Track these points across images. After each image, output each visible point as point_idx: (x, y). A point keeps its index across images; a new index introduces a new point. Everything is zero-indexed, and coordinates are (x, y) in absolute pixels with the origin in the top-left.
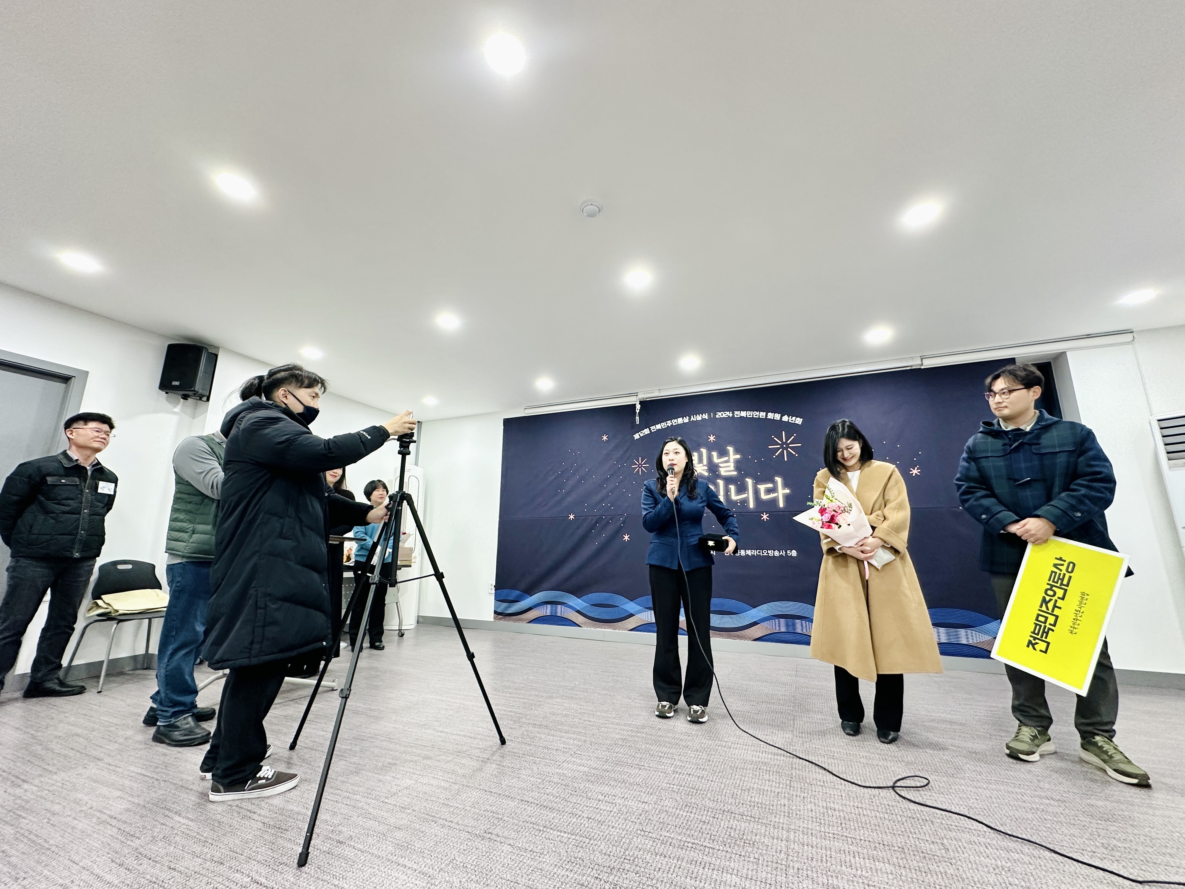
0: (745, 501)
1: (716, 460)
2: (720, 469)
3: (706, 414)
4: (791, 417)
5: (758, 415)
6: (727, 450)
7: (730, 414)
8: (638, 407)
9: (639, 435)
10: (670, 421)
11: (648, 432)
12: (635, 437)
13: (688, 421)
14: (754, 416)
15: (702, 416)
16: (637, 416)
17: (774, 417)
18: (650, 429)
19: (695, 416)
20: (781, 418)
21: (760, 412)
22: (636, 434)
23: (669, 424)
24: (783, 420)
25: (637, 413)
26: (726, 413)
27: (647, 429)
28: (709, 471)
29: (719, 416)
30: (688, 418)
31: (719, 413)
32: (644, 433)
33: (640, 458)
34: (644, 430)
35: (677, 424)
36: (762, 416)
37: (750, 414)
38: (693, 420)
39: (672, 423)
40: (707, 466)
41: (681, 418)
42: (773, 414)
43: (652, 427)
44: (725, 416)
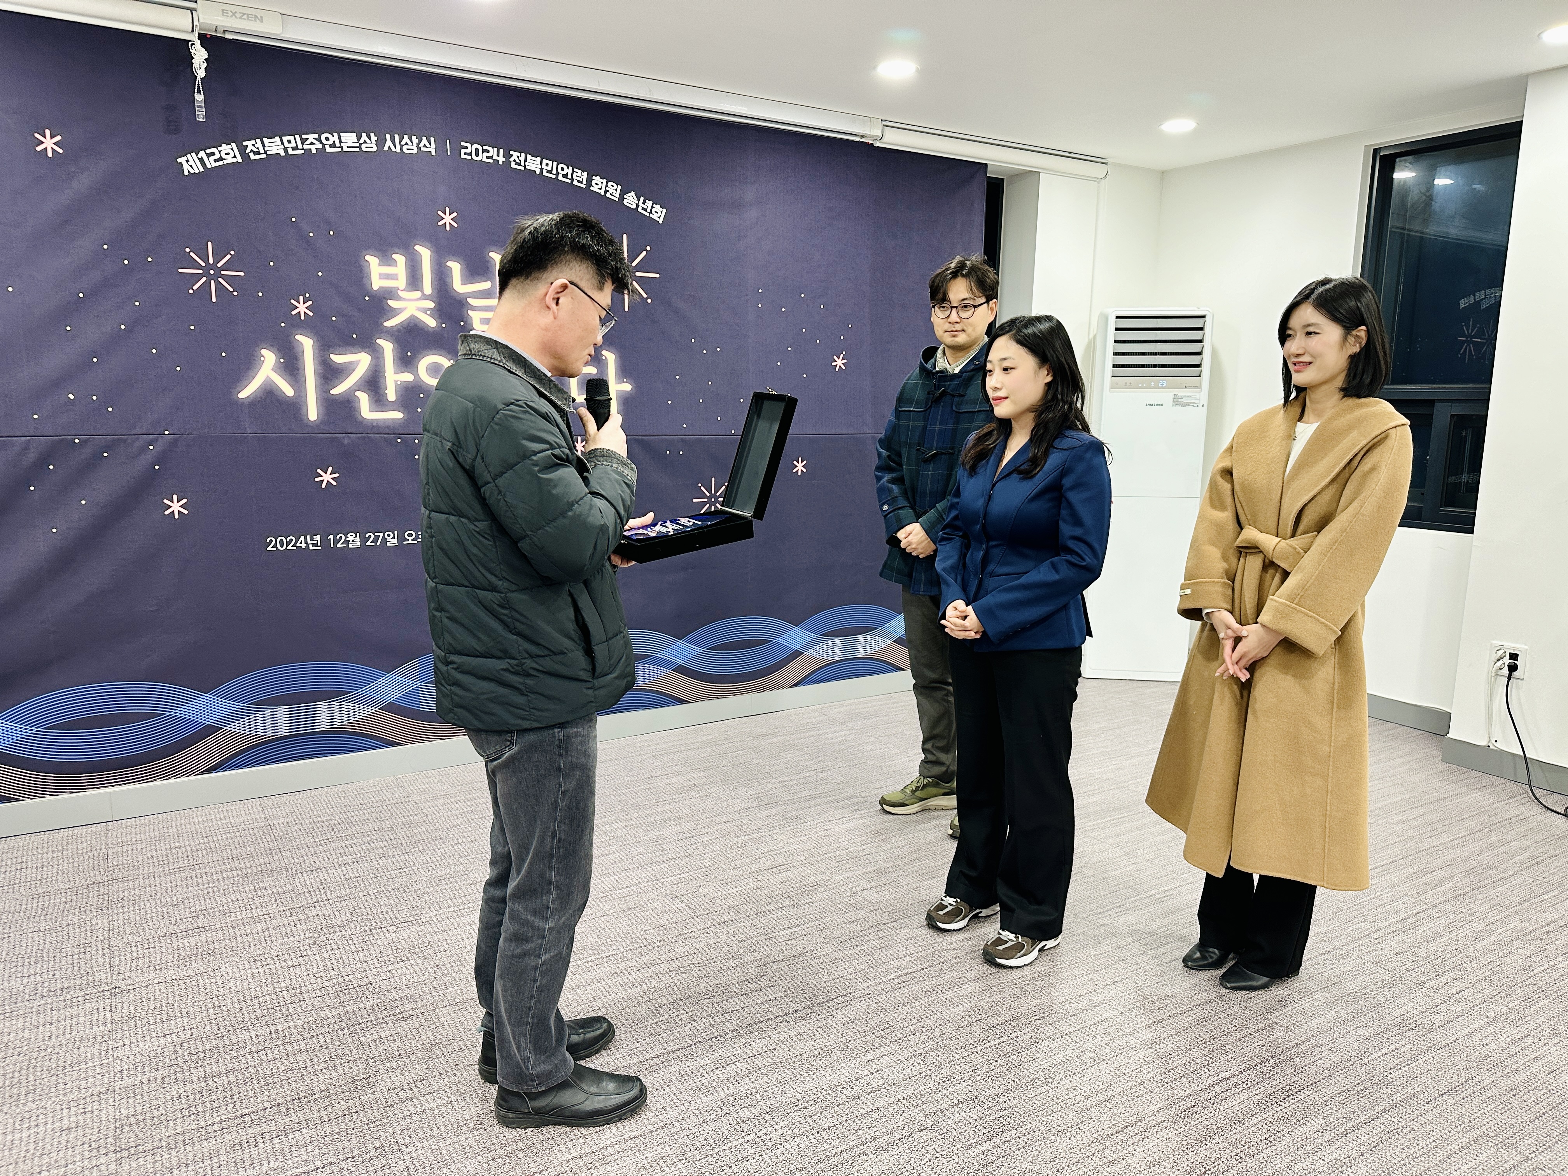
1: (459, 286)
2: (469, 312)
3: (432, 139)
4: (642, 199)
5: (569, 176)
6: (488, 262)
7: (498, 155)
8: (200, 56)
9: (201, 160)
10: (316, 136)
11: (235, 157)
12: (186, 168)
13: (375, 149)
14: (560, 178)
15: (418, 144)
16: (199, 92)
17: (606, 191)
18: (242, 150)
19: (397, 137)
20: (622, 198)
21: (575, 170)
22: (189, 156)
23: (312, 143)
24: (625, 202)
25: (198, 78)
26: (488, 151)
27: (234, 145)
28: (440, 315)
29: (470, 154)
30: (376, 138)
31: (468, 145)
32: (221, 159)
33: (210, 244)
34: (220, 148)
35: (340, 150)
36: (578, 181)
37: (549, 168)
38: (393, 149)
39: (324, 145)
40: (435, 299)
41: (354, 135)
42: (605, 181)
43: (249, 143)
44: (485, 160)
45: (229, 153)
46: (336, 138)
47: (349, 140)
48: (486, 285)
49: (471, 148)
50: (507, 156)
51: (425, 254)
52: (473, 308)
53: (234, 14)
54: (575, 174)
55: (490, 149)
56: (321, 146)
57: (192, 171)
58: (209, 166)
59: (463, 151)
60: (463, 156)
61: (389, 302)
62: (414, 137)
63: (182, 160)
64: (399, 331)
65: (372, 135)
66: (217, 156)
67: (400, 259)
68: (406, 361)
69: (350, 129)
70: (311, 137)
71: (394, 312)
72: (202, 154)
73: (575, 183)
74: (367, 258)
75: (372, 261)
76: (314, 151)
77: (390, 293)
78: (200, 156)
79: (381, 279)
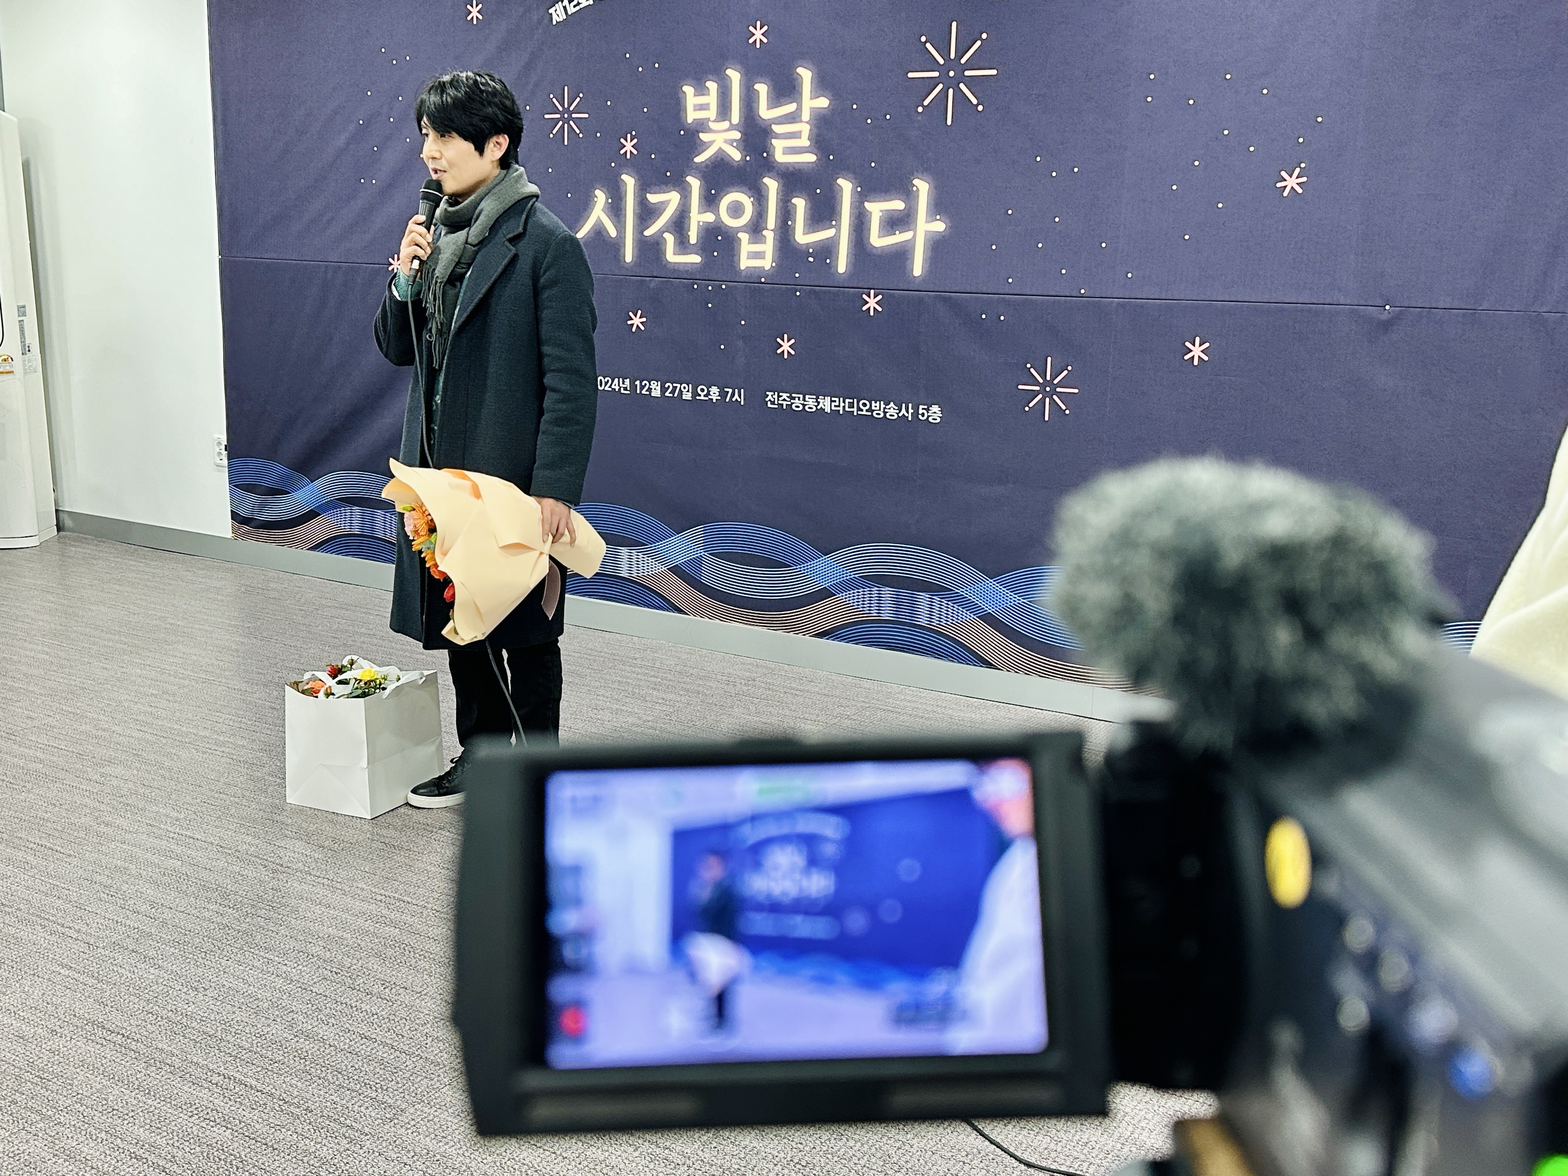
0: (827, 250)
1: (765, 112)
2: (774, 141)
6: (795, 80)
9: (563, 10)
12: (555, 18)
22: (554, 7)
28: (745, 147)
32: (578, 4)
33: (566, 88)
40: (742, 129)
48: (791, 107)
51: (736, 78)
52: (778, 136)
57: (556, 22)
58: (567, 15)
61: (701, 135)
63: (551, 10)
64: (707, 166)
66: (576, 2)
67: (712, 86)
68: (710, 201)
71: (705, 146)
72: (566, 2)
74: (684, 88)
75: (689, 91)
77: (702, 126)
78: (564, 4)
79: (695, 110)
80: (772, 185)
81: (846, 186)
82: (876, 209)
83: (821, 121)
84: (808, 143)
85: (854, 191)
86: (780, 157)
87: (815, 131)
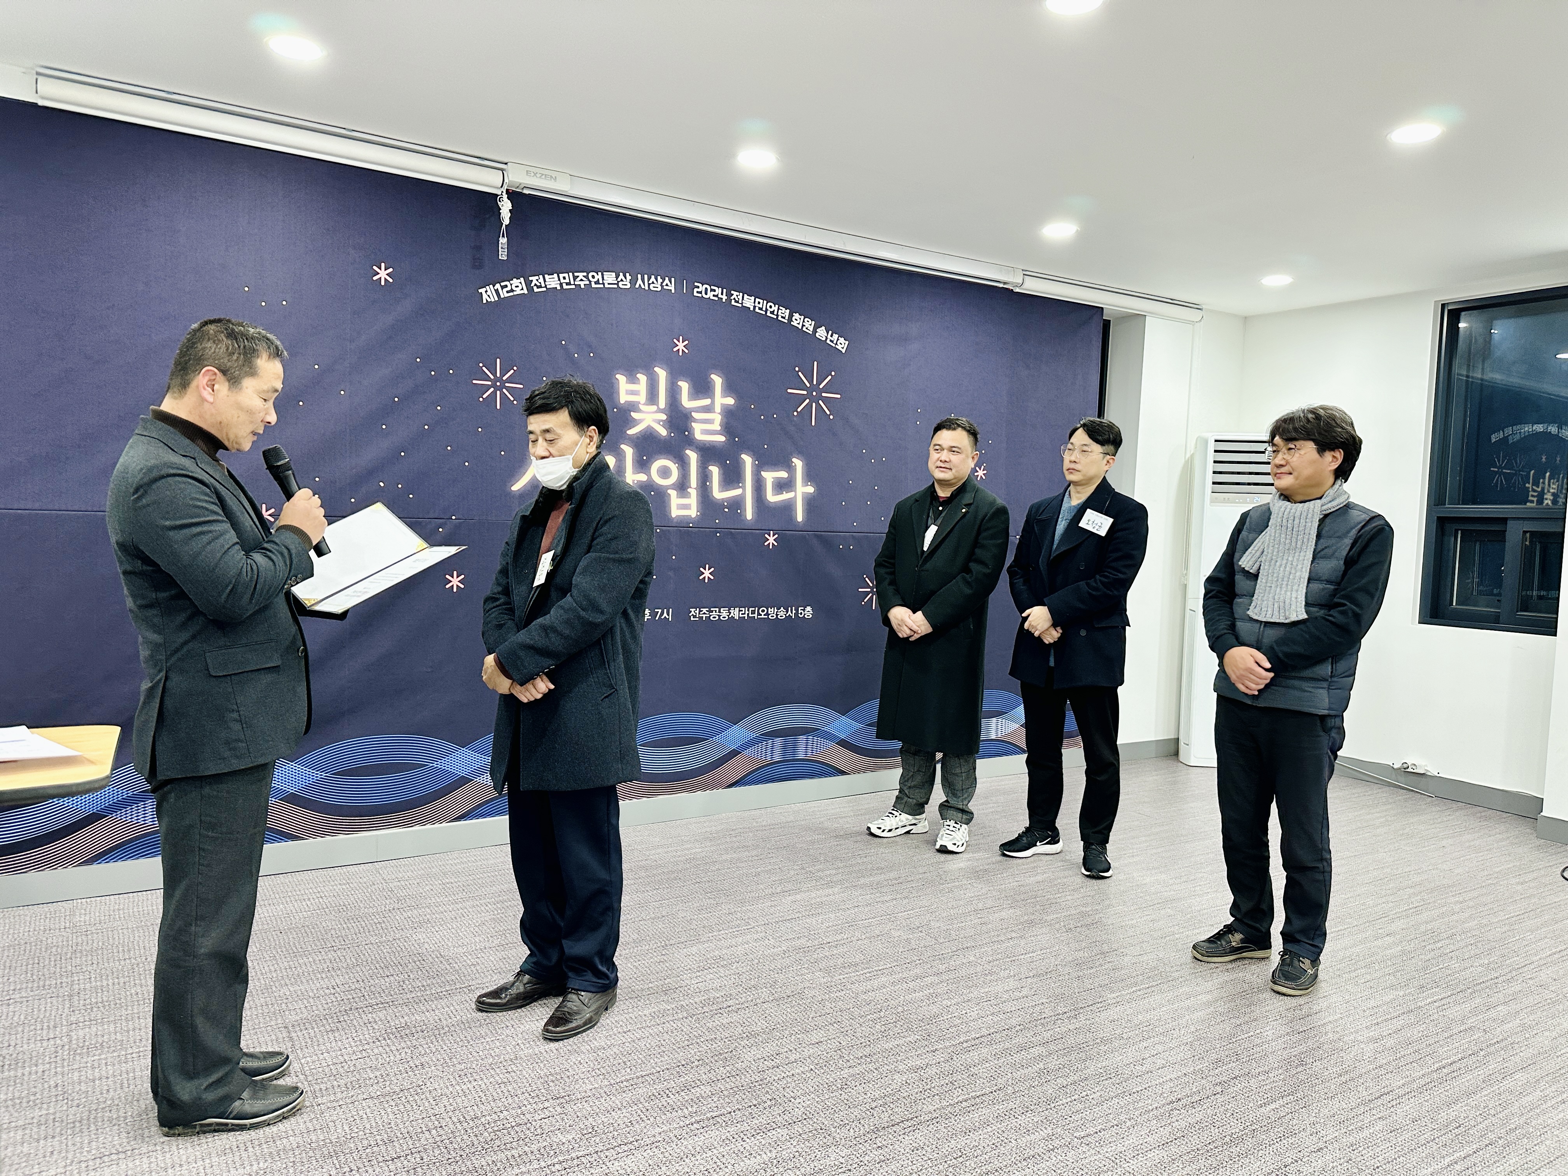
0: (737, 504)
1: (686, 402)
2: (693, 424)
3: (673, 280)
4: (830, 332)
5: (775, 313)
6: (710, 382)
7: (722, 294)
8: (506, 207)
9: (497, 291)
10: (585, 274)
11: (522, 289)
12: (485, 297)
13: (628, 286)
14: (769, 314)
15: (662, 283)
16: (503, 236)
17: (803, 326)
18: (528, 283)
19: (646, 276)
20: (815, 331)
21: (780, 308)
22: (487, 287)
23: (582, 280)
24: (817, 335)
25: (504, 226)
26: (715, 291)
27: (522, 279)
28: (670, 426)
29: (701, 293)
30: (630, 278)
31: (700, 285)
32: (512, 291)
33: (498, 360)
34: (511, 282)
35: (602, 286)
36: (782, 317)
37: (761, 306)
38: (643, 286)
39: (590, 282)
40: (667, 413)
41: (614, 274)
42: (803, 317)
43: (534, 279)
44: (712, 298)
45: (518, 286)
46: (599, 277)
47: (610, 278)
48: (707, 402)
49: (702, 288)
50: (729, 295)
51: (662, 374)
52: (696, 421)
53: (535, 174)
54: (780, 311)
55: (716, 288)
56: (588, 283)
57: (489, 300)
58: (502, 296)
59: (696, 290)
60: (695, 294)
61: (633, 414)
62: (659, 278)
63: (482, 291)
64: (638, 438)
65: (628, 275)
66: (509, 288)
67: (642, 378)
68: (642, 464)
69: (611, 269)
70: (581, 275)
71: (635, 423)
72: (498, 286)
73: (780, 318)
74: (618, 376)
75: (621, 379)
76: (583, 286)
77: (633, 407)
78: (496, 288)
79: (627, 394)
80: (692, 456)
81: (747, 460)
82: (769, 477)
83: (729, 414)
84: (719, 428)
85: (753, 464)
86: (699, 436)
87: (725, 420)
